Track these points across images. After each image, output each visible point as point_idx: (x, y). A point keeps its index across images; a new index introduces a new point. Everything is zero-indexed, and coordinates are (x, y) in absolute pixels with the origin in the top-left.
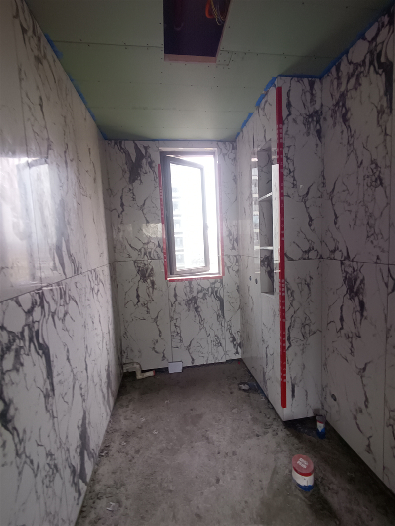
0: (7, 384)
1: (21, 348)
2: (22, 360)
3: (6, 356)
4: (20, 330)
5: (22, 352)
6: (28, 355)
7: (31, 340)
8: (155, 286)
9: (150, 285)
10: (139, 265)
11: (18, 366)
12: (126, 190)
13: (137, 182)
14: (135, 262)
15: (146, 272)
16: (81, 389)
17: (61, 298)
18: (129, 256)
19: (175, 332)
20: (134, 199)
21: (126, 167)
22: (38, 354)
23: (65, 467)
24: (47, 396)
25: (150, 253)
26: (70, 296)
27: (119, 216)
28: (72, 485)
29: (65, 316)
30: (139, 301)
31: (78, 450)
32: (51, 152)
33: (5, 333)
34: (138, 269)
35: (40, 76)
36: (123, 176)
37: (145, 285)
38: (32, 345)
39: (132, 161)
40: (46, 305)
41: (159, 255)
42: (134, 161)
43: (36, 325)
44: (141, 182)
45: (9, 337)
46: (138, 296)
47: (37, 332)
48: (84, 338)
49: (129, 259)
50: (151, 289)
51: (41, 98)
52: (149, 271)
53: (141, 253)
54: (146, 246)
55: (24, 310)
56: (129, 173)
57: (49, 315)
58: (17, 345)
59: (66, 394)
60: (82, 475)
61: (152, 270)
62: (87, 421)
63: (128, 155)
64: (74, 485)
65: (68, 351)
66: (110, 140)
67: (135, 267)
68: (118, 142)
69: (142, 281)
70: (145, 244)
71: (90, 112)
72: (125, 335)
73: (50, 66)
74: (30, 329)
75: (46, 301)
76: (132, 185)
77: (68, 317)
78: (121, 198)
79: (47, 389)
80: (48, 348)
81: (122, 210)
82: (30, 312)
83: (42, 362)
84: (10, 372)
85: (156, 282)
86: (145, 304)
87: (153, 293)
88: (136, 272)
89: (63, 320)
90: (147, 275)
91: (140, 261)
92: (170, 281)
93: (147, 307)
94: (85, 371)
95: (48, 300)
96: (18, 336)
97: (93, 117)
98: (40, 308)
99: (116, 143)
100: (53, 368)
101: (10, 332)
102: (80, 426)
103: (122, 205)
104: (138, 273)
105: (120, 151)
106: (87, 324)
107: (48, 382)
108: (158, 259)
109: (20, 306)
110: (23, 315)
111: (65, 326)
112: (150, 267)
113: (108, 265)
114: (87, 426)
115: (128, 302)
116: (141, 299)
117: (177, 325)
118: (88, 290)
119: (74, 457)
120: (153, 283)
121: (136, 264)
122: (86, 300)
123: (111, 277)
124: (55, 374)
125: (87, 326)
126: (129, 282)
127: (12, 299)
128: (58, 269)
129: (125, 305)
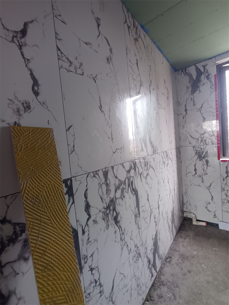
0: (117, 204)
1: (124, 188)
2: (124, 195)
3: (117, 191)
4: (124, 180)
5: (125, 190)
6: (127, 193)
7: (129, 186)
8: (209, 164)
9: (205, 163)
10: (197, 149)
11: (123, 197)
12: (189, 100)
13: (197, 92)
14: (194, 147)
15: (202, 153)
16: (155, 218)
17: (145, 166)
18: (190, 143)
19: (225, 199)
20: (194, 105)
21: (189, 85)
22: (132, 193)
23: (145, 257)
24: (136, 216)
25: (205, 140)
26: (150, 165)
27: (184, 118)
28: (148, 268)
29: (147, 176)
30: (196, 173)
31: (152, 251)
32: (142, 87)
33: (117, 180)
34: (196, 151)
35: (137, 48)
36: (187, 91)
37: (201, 162)
38: (129, 188)
39: (193, 79)
40: (137, 169)
41: (213, 142)
42: (195, 79)
43: (131, 178)
44: (200, 91)
45: (119, 182)
46: (195, 170)
47: (132, 182)
48: (158, 190)
49: (189, 145)
50: (205, 166)
51: (137, 60)
52: (204, 153)
53: (199, 141)
54: (203, 136)
55: (126, 170)
56: (191, 88)
57: (138, 175)
58: (122, 187)
59: (146, 218)
60: (154, 266)
61: (207, 152)
62: (158, 237)
63: (190, 76)
64: (149, 269)
65: (148, 195)
66: (179, 70)
67: (194, 150)
68: (184, 70)
69: (199, 159)
70: (202, 134)
71: (166, 58)
72: (186, 194)
73: (142, 40)
74: (129, 180)
75: (137, 167)
76: (193, 96)
77: (148, 177)
78: (185, 106)
79: (136, 212)
80: (137, 191)
81: (186, 113)
82: (129, 172)
83: (134, 198)
84: (119, 199)
85: (210, 161)
86: (200, 176)
87: (207, 169)
88: (194, 154)
89: (146, 178)
90: (203, 156)
91: (198, 146)
92: (222, 161)
93: (202, 178)
94: (158, 209)
95: (138, 167)
96: (123, 183)
97: (167, 60)
98: (134, 170)
99: (182, 71)
100: (139, 202)
101: (119, 180)
102: (153, 238)
103: (186, 110)
104: (196, 154)
105: (185, 75)
106: (160, 182)
107: (137, 209)
108: (212, 145)
109: (124, 168)
110: (125, 173)
111: (147, 181)
112: (206, 151)
113: (175, 149)
114: (158, 240)
115: (188, 173)
116: (197, 172)
117: (227, 195)
118: (162, 163)
119: (150, 254)
120: (207, 162)
121: (194, 148)
122: (159, 168)
123: (177, 156)
124: (140, 206)
125: (160, 183)
126: (190, 160)
127: (121, 164)
128: (144, 150)
129: (186, 174)
